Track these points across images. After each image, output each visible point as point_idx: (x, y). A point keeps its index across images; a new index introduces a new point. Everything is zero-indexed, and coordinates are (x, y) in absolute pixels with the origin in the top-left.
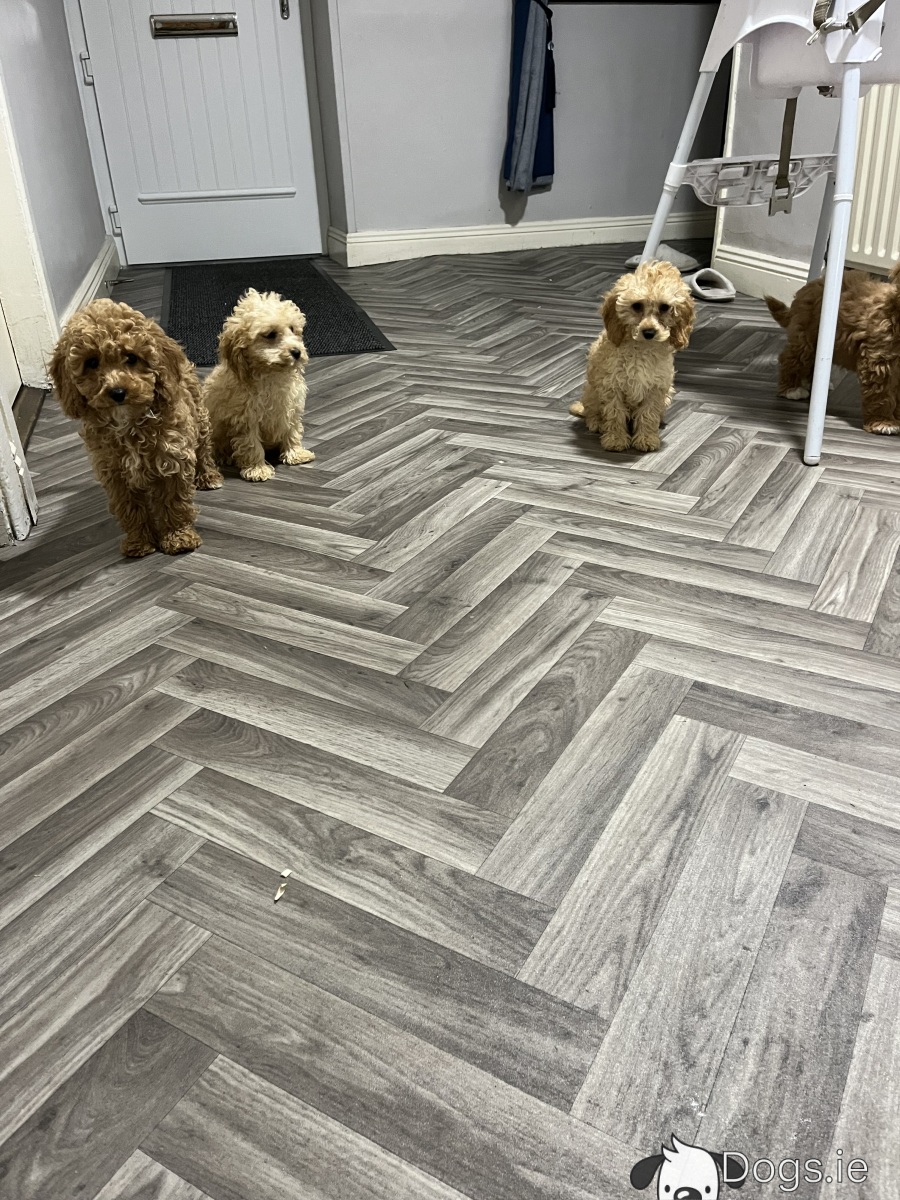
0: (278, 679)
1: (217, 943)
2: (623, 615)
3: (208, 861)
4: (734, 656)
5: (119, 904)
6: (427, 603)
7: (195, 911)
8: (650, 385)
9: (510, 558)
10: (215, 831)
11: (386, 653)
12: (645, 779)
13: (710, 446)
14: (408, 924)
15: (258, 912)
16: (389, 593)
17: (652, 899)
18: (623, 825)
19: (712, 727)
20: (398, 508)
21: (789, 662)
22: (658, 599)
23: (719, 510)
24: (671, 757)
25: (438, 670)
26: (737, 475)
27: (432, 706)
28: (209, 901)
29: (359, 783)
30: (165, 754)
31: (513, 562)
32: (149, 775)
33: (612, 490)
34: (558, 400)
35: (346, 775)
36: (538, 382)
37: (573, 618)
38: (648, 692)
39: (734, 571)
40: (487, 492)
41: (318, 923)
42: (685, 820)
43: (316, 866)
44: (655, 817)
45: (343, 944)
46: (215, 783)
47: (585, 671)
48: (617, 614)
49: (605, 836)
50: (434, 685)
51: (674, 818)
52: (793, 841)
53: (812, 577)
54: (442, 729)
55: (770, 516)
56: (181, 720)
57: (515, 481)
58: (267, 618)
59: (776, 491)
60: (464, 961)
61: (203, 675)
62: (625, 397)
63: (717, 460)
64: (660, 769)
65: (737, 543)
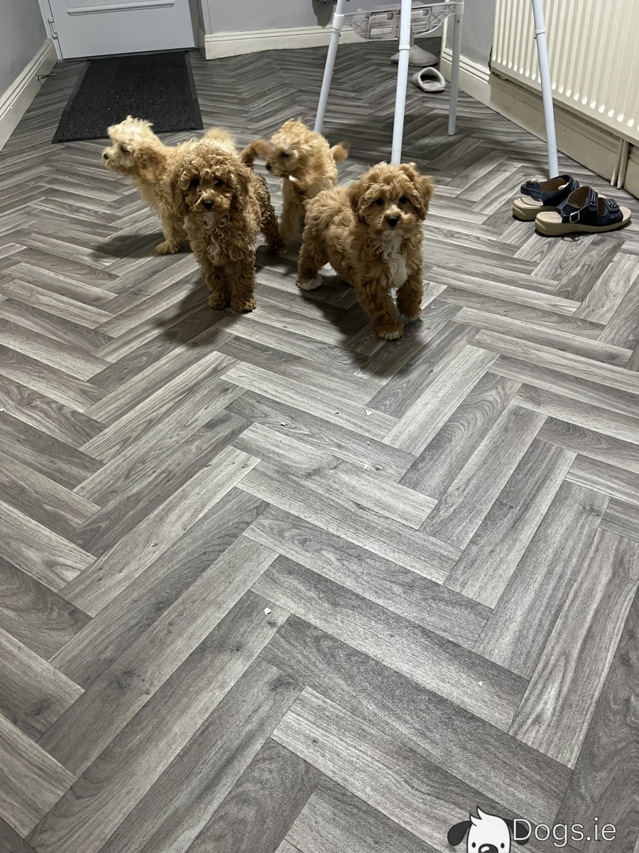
6: (129, 293)
11: (94, 318)
16: (113, 287)
25: (115, 327)
27: (103, 344)
29: (51, 376)
35: (46, 373)
42: (186, 395)
43: (17, 408)
49: (148, 400)
50: (108, 334)
51: (182, 394)
54: (101, 354)
58: (45, 299)
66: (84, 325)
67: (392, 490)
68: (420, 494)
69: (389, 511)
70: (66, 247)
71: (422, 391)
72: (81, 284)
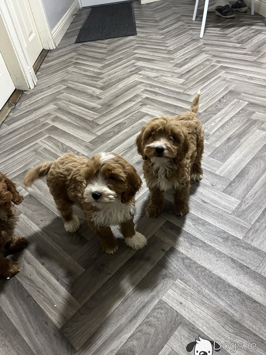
6: (106, 106)
9: (130, 95)
11: (92, 116)
16: (100, 103)
25: (100, 120)
27: (95, 127)
35: (73, 138)
37: (135, 110)
40: (135, 78)
47: (130, 121)
50: (98, 123)
54: (94, 131)
56: (48, 127)
58: (72, 108)
61: (56, 119)
66: (88, 119)
67: (219, 195)
68: (232, 198)
69: (217, 204)
70: (81, 86)
71: (235, 150)
72: (87, 102)
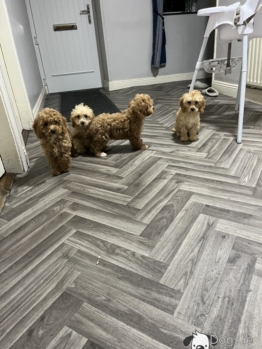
0: (95, 207)
1: (83, 275)
2: (187, 187)
3: (79, 255)
4: (217, 197)
5: (57, 266)
6: (134, 185)
7: (76, 267)
8: (193, 123)
9: (156, 172)
10: (81, 247)
11: (123, 199)
12: (192, 231)
13: (211, 139)
14: (131, 270)
15: (93, 267)
16: (123, 183)
17: (194, 262)
18: (187, 243)
19: (211, 217)
20: (125, 159)
21: (232, 199)
22: (196, 182)
23: (213, 157)
24: (200, 225)
25: (137, 203)
26: (218, 147)
27: (136, 213)
28: (80, 264)
29: (117, 234)
30: (67, 227)
31: (156, 173)
32: (63, 233)
33: (183, 153)
34: (168, 127)
35: (114, 232)
36: (163, 122)
37: (173, 188)
38: (193, 208)
39: (217, 174)
40: (149, 154)
41: (108, 270)
42: (203, 241)
43: (107, 255)
44: (195, 241)
45: (115, 275)
46: (80, 234)
47: (176, 203)
48: (185, 187)
49: (182, 246)
50: (136, 207)
51: (200, 241)
52: (232, 246)
53: (239, 175)
54: (138, 219)
55: (227, 158)
56: (70, 218)
57: (157, 151)
58: (91, 191)
59: (229, 151)
60: (145, 279)
61: (75, 206)
62: (186, 127)
63: (213, 143)
64: (197, 228)
65: (218, 166)
